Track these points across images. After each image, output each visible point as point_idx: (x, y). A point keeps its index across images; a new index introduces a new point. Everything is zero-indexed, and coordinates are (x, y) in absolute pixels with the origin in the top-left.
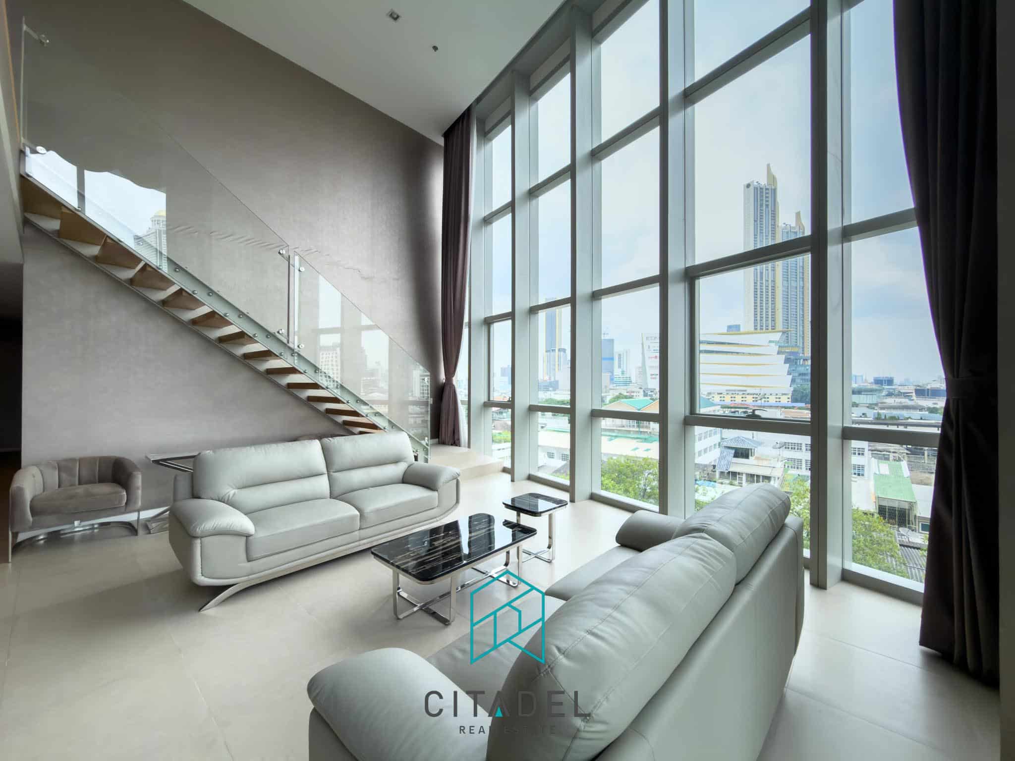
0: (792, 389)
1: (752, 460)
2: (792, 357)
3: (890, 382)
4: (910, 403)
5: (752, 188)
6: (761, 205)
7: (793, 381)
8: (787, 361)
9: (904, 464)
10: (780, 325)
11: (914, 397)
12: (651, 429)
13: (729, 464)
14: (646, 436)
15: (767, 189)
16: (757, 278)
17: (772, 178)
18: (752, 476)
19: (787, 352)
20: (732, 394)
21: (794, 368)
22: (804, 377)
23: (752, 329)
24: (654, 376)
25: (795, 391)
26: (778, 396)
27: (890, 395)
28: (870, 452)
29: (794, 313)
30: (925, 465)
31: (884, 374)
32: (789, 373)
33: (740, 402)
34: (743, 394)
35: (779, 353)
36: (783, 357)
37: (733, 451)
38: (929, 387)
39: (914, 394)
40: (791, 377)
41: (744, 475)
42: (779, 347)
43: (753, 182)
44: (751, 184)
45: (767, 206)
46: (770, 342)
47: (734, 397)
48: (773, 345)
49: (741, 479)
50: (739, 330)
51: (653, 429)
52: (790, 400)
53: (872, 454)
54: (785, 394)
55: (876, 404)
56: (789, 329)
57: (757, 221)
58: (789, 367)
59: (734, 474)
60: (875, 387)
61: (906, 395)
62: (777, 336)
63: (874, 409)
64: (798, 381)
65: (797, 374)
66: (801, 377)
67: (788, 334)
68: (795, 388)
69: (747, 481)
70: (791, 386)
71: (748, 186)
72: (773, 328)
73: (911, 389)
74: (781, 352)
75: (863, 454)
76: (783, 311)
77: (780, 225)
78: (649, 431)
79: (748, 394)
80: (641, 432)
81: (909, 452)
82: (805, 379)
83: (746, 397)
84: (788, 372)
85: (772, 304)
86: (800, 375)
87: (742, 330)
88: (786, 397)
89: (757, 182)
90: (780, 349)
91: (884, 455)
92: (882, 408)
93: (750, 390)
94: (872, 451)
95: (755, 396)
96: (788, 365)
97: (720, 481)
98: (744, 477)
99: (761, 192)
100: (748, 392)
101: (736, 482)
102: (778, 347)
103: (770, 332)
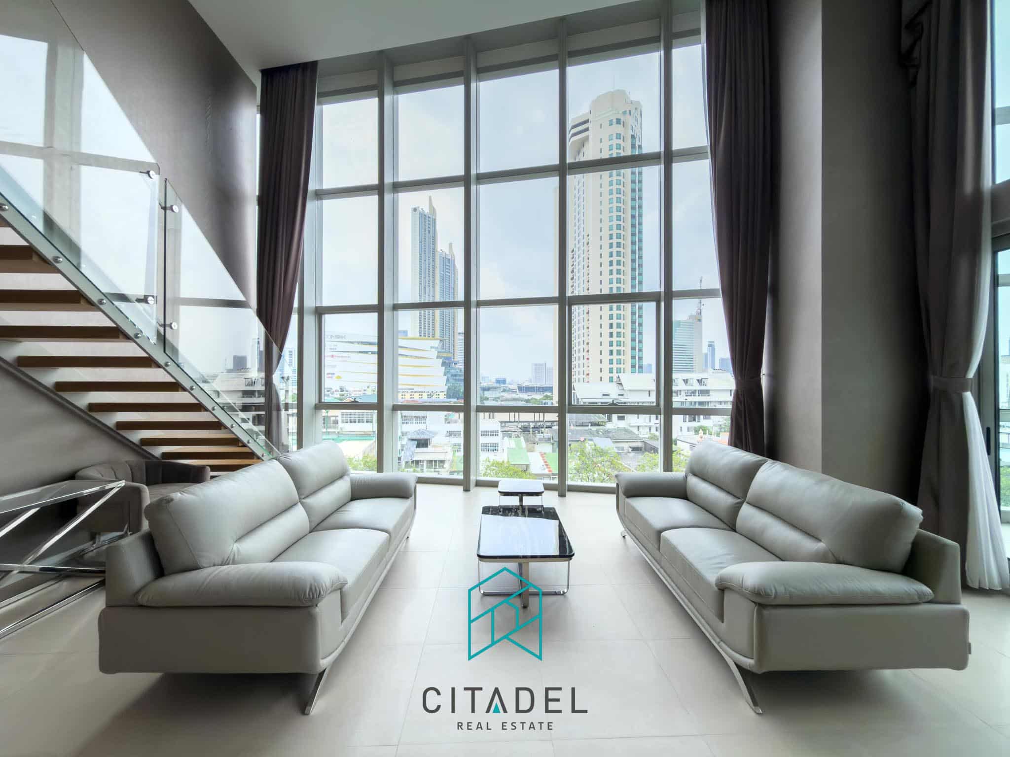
0: (447, 387)
1: (430, 448)
2: (447, 361)
3: (504, 382)
4: (517, 397)
5: (418, 212)
6: (425, 230)
7: (448, 380)
8: (443, 364)
9: (522, 439)
10: (438, 334)
11: (518, 392)
12: (339, 429)
13: (413, 453)
14: (335, 437)
15: (429, 217)
16: (421, 291)
17: (433, 210)
18: (430, 462)
19: (444, 357)
20: (403, 392)
21: (448, 370)
22: (454, 378)
23: (417, 336)
24: (330, 376)
25: (449, 389)
26: (438, 394)
27: (504, 391)
28: (502, 433)
29: (448, 325)
30: (531, 438)
31: (501, 376)
32: (445, 375)
33: (409, 399)
34: (412, 392)
35: (437, 357)
36: (441, 361)
37: (416, 443)
38: (524, 385)
39: (518, 390)
40: (445, 377)
41: (425, 462)
42: (438, 352)
43: (419, 207)
44: (417, 209)
45: (429, 232)
46: (431, 348)
47: (405, 395)
48: (433, 350)
49: (422, 466)
50: (407, 335)
51: (341, 429)
52: (446, 396)
53: (503, 434)
54: (442, 392)
55: (498, 398)
56: (445, 338)
57: (421, 242)
58: (445, 369)
59: (417, 462)
60: (495, 385)
61: (513, 391)
62: (436, 343)
63: (497, 401)
64: (451, 380)
65: (450, 376)
66: (453, 378)
67: (443, 342)
68: (449, 387)
69: (427, 467)
70: (446, 385)
71: (415, 210)
72: (434, 335)
73: (514, 387)
74: (440, 356)
75: (498, 435)
76: (440, 323)
77: (438, 250)
78: (336, 431)
79: (415, 392)
80: (329, 432)
81: (521, 431)
82: (455, 379)
83: (413, 395)
84: (444, 373)
85: (432, 315)
86: (452, 375)
87: (410, 335)
88: (443, 394)
89: (422, 209)
90: (439, 354)
91: (509, 434)
92: (502, 401)
93: (417, 389)
94: (503, 432)
95: (421, 394)
96: (444, 367)
97: (406, 470)
98: (425, 464)
99: (425, 219)
100: (415, 390)
101: (419, 470)
102: (436, 352)
103: (431, 339)
